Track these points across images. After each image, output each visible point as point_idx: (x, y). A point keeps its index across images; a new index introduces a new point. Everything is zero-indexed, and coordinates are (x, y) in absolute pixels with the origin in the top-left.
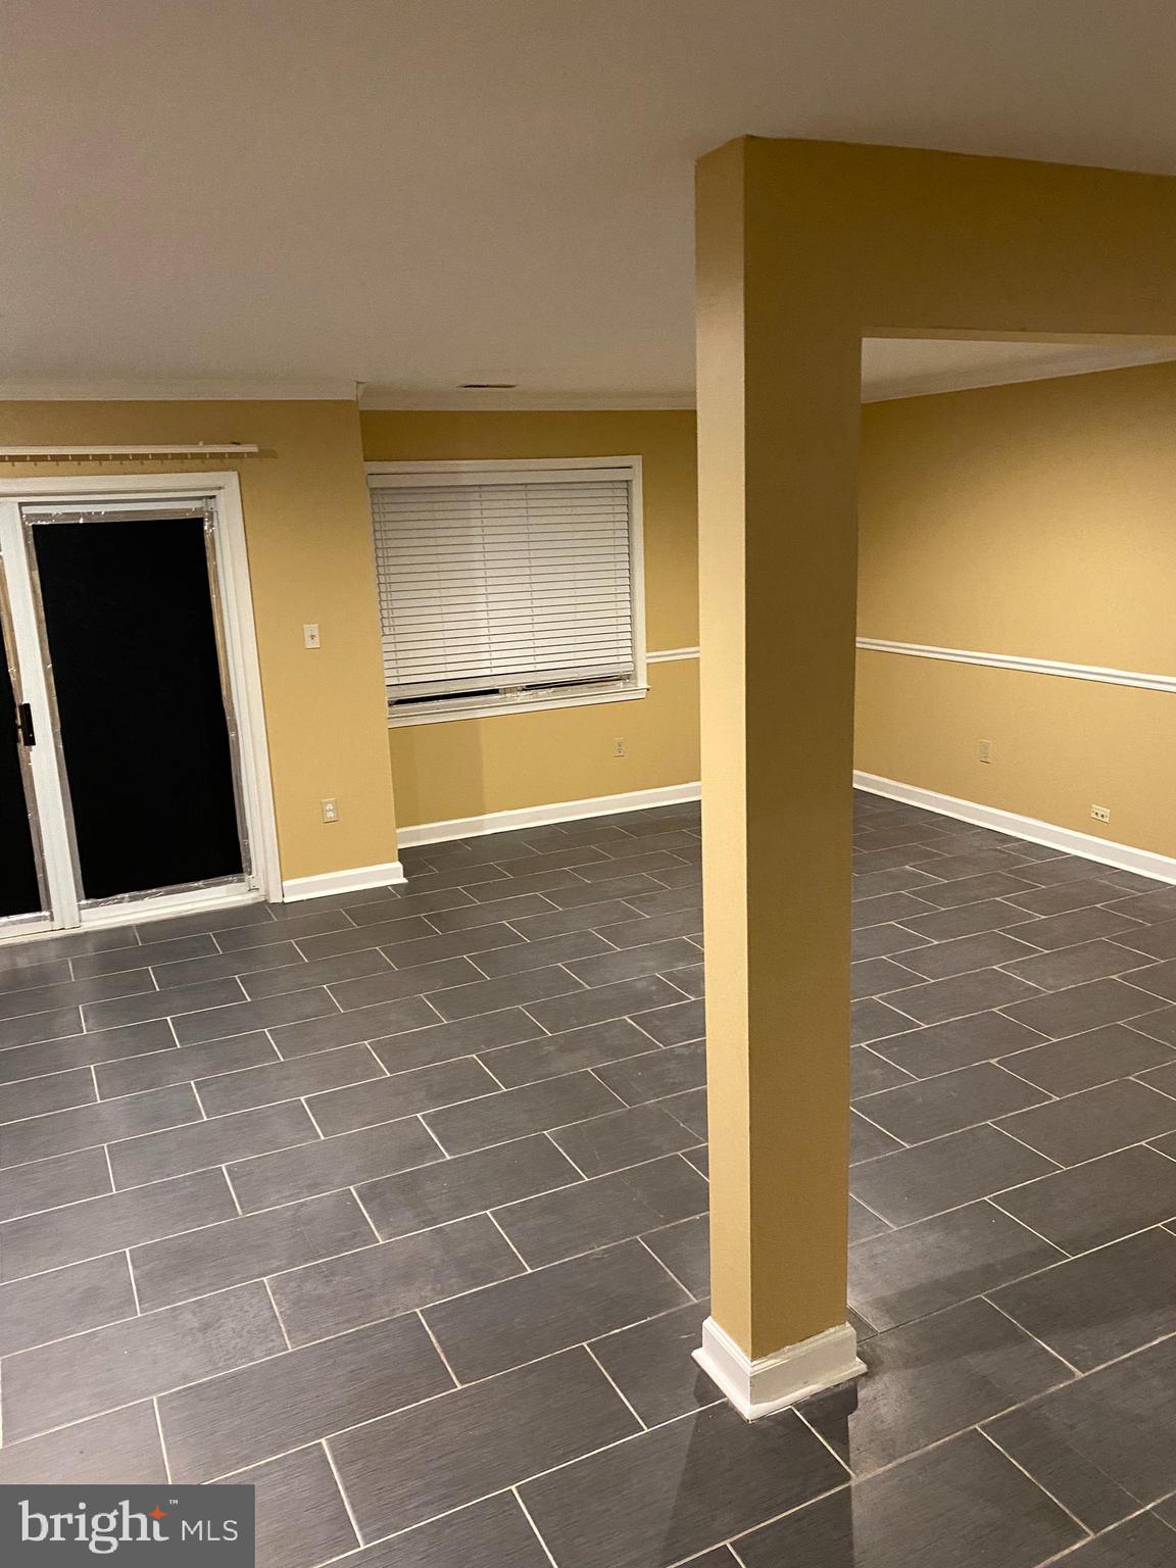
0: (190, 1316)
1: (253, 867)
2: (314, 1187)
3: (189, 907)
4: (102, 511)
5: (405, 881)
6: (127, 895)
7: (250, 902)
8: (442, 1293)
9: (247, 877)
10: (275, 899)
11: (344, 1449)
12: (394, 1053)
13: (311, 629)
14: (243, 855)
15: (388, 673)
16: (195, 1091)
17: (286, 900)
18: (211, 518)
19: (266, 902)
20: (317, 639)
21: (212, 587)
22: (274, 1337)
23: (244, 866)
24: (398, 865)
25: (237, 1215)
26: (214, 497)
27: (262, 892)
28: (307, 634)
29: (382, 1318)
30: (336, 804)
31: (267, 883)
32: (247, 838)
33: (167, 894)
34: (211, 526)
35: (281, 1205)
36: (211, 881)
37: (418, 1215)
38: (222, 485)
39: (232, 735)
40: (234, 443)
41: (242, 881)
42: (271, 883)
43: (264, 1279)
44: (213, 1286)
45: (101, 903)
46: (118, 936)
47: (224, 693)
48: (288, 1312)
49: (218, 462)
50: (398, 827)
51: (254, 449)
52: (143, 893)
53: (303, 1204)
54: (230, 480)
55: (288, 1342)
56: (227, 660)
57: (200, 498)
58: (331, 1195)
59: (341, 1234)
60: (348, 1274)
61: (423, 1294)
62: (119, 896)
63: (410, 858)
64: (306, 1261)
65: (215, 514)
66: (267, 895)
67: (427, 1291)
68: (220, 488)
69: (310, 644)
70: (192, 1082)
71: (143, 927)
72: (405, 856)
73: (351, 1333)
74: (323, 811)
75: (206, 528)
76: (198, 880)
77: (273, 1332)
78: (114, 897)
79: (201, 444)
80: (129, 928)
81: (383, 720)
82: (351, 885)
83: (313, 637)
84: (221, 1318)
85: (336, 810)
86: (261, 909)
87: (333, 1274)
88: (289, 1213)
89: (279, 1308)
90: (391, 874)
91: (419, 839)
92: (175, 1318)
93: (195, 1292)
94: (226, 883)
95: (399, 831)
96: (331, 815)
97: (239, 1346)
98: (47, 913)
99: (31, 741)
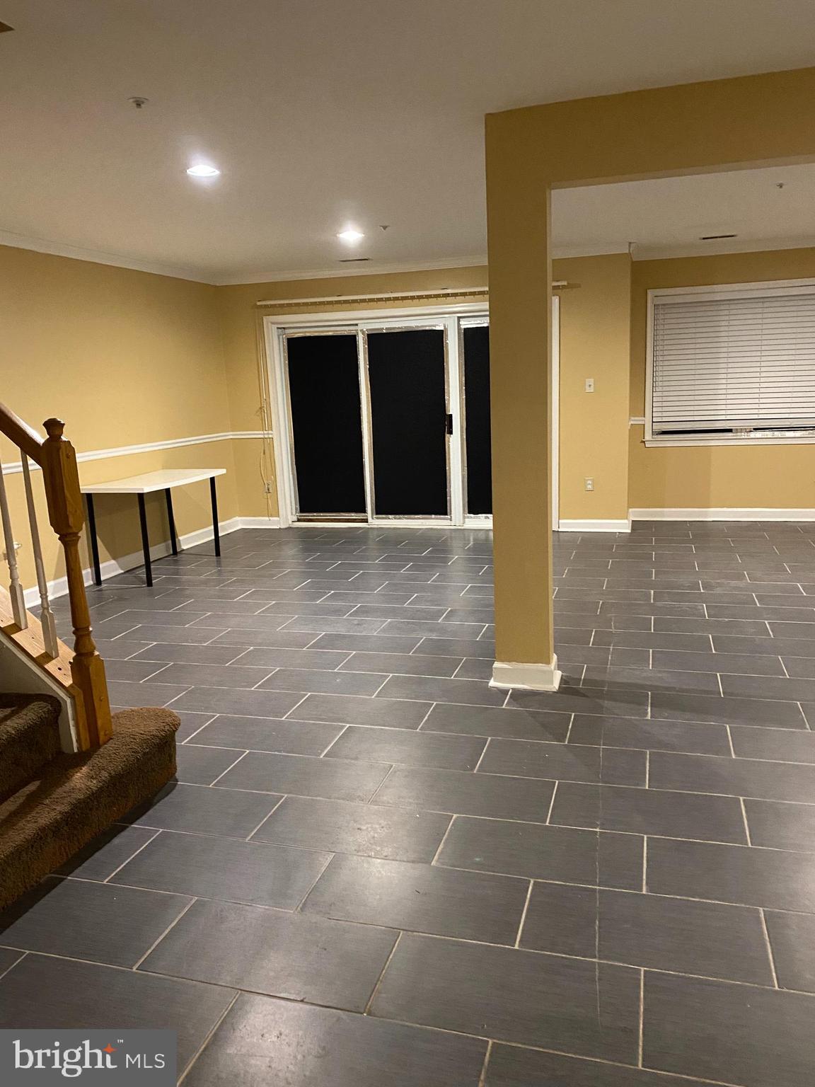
5: (629, 532)
10: (555, 528)
13: (591, 381)
17: (560, 530)
20: (592, 387)
24: (627, 522)
28: (587, 384)
30: (593, 480)
42: (554, 519)
51: (565, 283)
54: (555, 301)
69: (588, 390)
74: (586, 485)
78: (480, 515)
82: (597, 528)
83: (590, 386)
85: (594, 485)
90: (621, 526)
96: (589, 487)
98: (449, 517)
99: (451, 433)
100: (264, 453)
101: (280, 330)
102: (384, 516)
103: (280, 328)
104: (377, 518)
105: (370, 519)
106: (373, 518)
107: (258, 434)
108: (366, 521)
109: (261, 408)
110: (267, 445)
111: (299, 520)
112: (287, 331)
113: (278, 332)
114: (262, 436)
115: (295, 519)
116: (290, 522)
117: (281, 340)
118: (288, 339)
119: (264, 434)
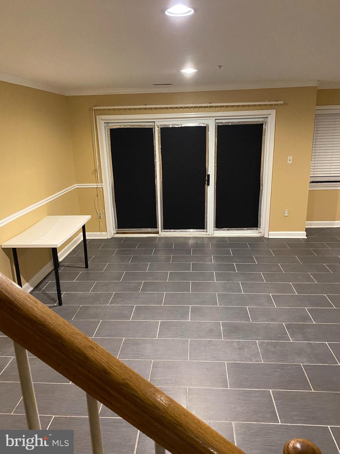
0: (236, 344)
1: (261, 226)
2: (273, 320)
3: (242, 235)
4: (236, 121)
5: (306, 238)
6: (226, 229)
7: (259, 236)
8: (309, 362)
9: (259, 229)
10: (266, 236)
11: (276, 395)
12: (300, 288)
13: (290, 158)
14: (259, 222)
15: (311, 173)
16: (241, 285)
17: (269, 237)
18: (266, 124)
19: (263, 237)
20: (291, 161)
21: (263, 144)
22: (258, 357)
23: (258, 226)
24: (305, 233)
25: (250, 321)
26: (268, 117)
27: (263, 234)
28: (288, 159)
29: (290, 363)
30: (288, 211)
31: (264, 231)
32: (261, 218)
33: (237, 230)
34: (265, 126)
35: (262, 322)
36: (249, 228)
37: (303, 337)
38: (270, 113)
39: (261, 188)
40: (276, 101)
41: (257, 230)
42: (265, 232)
43: (257, 341)
44: (241, 338)
45: (219, 230)
46: (223, 239)
47: (261, 175)
48: (263, 352)
49: (270, 107)
50: (307, 221)
51: (282, 103)
52: (230, 229)
53: (269, 324)
54: (273, 112)
55: (262, 360)
56: (263, 166)
57: (263, 118)
58: (277, 324)
59: (279, 335)
60: (281, 347)
61: (303, 360)
62: (224, 229)
63: (309, 231)
64: (269, 340)
65: (267, 122)
66: (264, 235)
67: (305, 360)
68: (270, 115)
69: (289, 162)
70: (240, 282)
71: (229, 238)
72: (307, 230)
73: (280, 364)
74: (284, 213)
75: (264, 126)
76: (245, 228)
77: (258, 356)
78: (223, 229)
79: (267, 101)
80: (226, 237)
81: (308, 187)
82: (290, 236)
83: (290, 160)
84: (244, 348)
85: (288, 213)
86: (262, 239)
87: (276, 346)
88: (265, 325)
89: (260, 350)
90: (302, 235)
91: (312, 226)
92: (232, 343)
93: (238, 338)
94: (253, 230)
95: (307, 222)
96: (286, 214)
97: (249, 357)
98: (205, 230)
99: (208, 185)
100: (97, 196)
101: (106, 124)
102: (169, 230)
103: (106, 123)
104: (164, 231)
105: (160, 232)
106: (162, 232)
107: (94, 185)
108: (158, 233)
109: (95, 170)
110: (99, 192)
111: (117, 233)
112: (110, 125)
113: (105, 125)
114: (96, 187)
115: (115, 232)
116: (113, 235)
117: (106, 130)
118: (111, 129)
119: (97, 185)
